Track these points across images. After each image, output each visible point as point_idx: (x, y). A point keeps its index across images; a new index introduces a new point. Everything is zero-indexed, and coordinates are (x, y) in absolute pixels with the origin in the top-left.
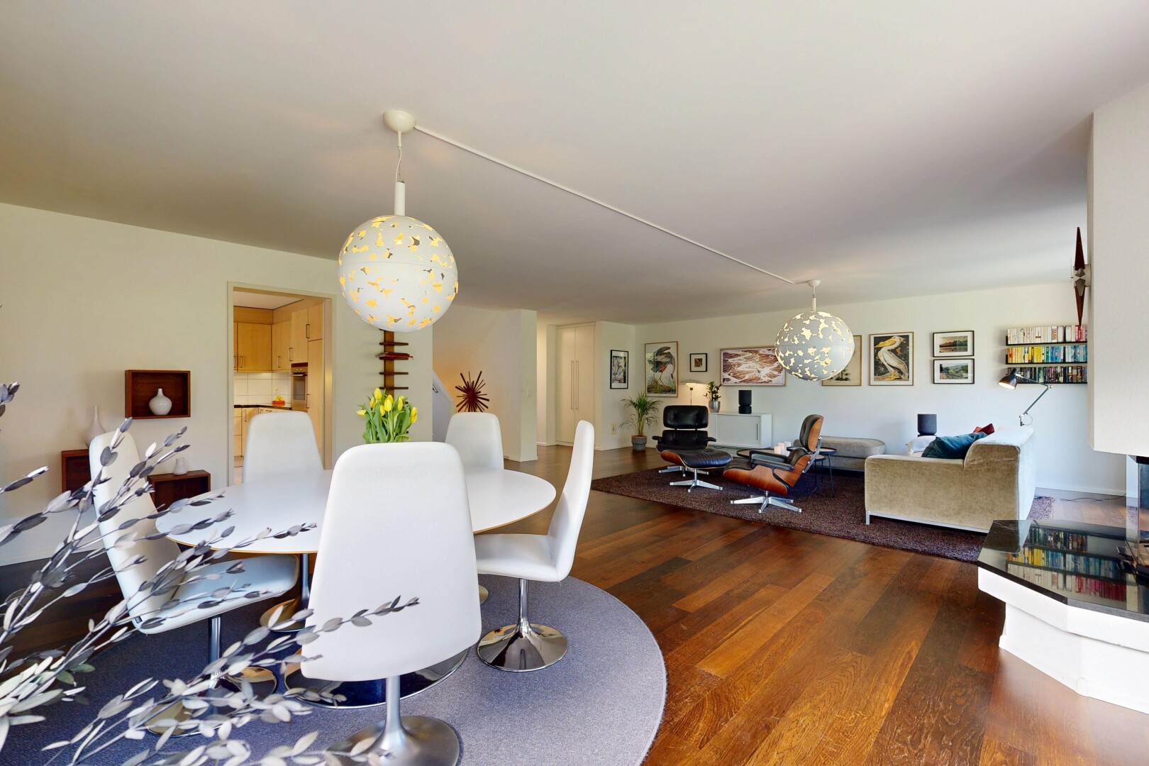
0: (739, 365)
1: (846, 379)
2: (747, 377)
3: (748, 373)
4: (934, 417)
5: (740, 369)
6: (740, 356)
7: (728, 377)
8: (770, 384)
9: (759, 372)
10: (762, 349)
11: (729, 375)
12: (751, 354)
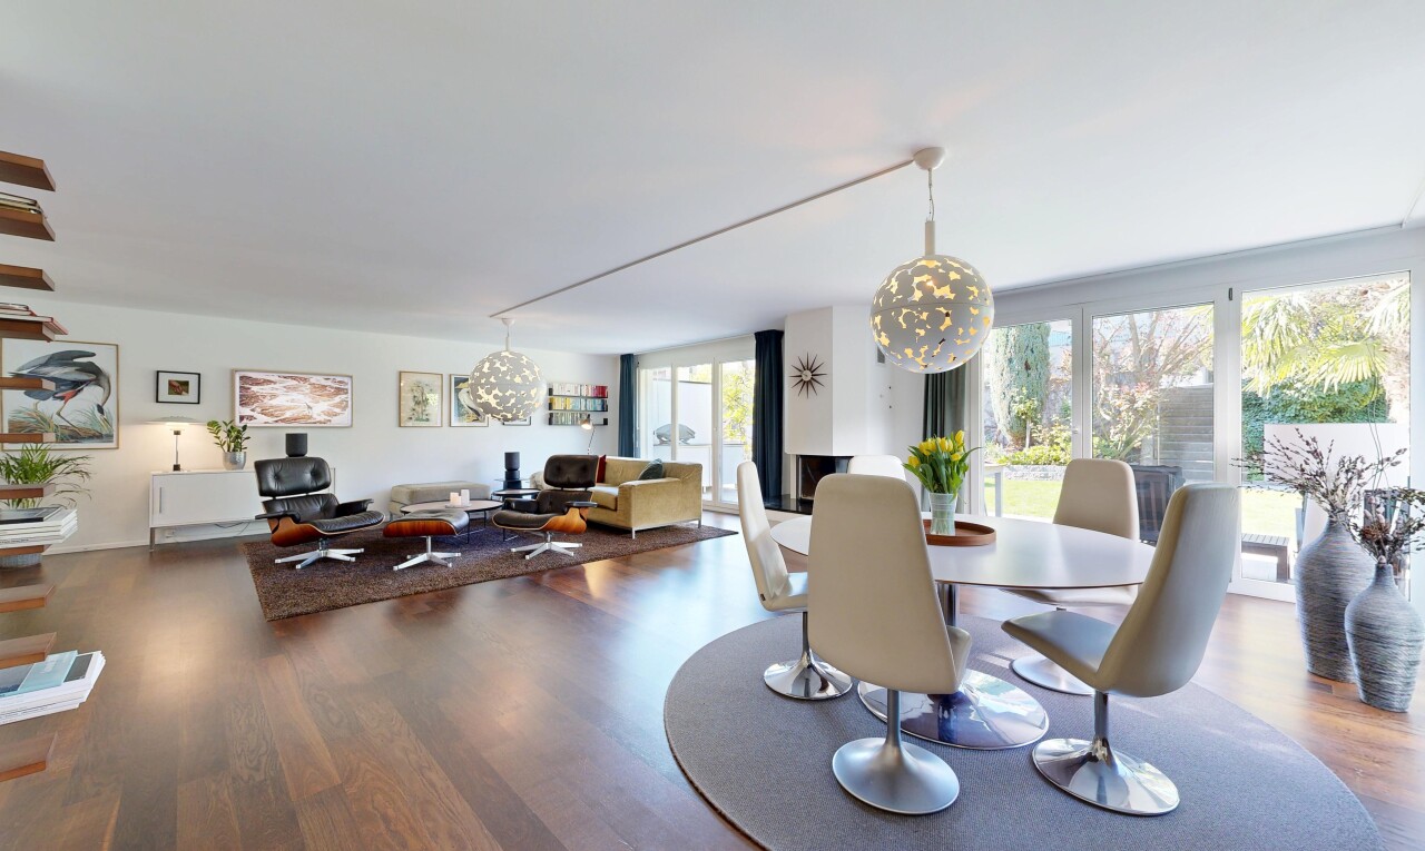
0: (273, 396)
1: (427, 420)
2: (288, 414)
3: (289, 408)
4: (517, 454)
5: (274, 402)
6: (275, 383)
7: (252, 413)
8: (328, 424)
9: (309, 407)
10: (315, 377)
11: (253, 410)
12: (295, 382)
